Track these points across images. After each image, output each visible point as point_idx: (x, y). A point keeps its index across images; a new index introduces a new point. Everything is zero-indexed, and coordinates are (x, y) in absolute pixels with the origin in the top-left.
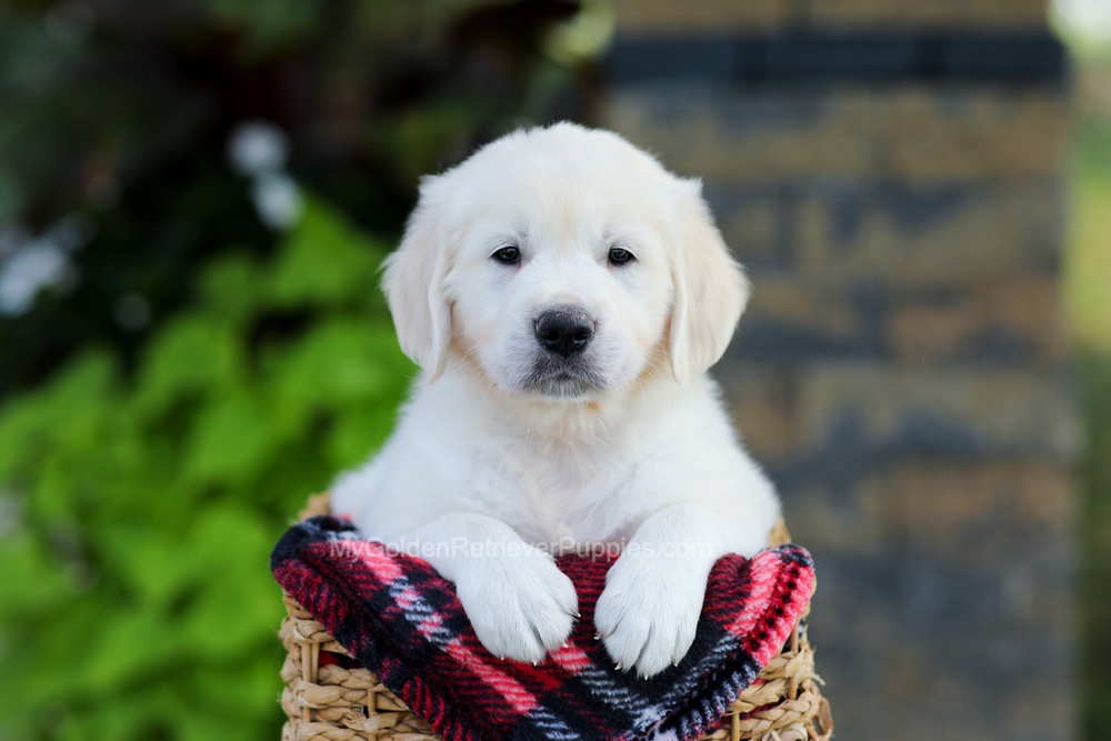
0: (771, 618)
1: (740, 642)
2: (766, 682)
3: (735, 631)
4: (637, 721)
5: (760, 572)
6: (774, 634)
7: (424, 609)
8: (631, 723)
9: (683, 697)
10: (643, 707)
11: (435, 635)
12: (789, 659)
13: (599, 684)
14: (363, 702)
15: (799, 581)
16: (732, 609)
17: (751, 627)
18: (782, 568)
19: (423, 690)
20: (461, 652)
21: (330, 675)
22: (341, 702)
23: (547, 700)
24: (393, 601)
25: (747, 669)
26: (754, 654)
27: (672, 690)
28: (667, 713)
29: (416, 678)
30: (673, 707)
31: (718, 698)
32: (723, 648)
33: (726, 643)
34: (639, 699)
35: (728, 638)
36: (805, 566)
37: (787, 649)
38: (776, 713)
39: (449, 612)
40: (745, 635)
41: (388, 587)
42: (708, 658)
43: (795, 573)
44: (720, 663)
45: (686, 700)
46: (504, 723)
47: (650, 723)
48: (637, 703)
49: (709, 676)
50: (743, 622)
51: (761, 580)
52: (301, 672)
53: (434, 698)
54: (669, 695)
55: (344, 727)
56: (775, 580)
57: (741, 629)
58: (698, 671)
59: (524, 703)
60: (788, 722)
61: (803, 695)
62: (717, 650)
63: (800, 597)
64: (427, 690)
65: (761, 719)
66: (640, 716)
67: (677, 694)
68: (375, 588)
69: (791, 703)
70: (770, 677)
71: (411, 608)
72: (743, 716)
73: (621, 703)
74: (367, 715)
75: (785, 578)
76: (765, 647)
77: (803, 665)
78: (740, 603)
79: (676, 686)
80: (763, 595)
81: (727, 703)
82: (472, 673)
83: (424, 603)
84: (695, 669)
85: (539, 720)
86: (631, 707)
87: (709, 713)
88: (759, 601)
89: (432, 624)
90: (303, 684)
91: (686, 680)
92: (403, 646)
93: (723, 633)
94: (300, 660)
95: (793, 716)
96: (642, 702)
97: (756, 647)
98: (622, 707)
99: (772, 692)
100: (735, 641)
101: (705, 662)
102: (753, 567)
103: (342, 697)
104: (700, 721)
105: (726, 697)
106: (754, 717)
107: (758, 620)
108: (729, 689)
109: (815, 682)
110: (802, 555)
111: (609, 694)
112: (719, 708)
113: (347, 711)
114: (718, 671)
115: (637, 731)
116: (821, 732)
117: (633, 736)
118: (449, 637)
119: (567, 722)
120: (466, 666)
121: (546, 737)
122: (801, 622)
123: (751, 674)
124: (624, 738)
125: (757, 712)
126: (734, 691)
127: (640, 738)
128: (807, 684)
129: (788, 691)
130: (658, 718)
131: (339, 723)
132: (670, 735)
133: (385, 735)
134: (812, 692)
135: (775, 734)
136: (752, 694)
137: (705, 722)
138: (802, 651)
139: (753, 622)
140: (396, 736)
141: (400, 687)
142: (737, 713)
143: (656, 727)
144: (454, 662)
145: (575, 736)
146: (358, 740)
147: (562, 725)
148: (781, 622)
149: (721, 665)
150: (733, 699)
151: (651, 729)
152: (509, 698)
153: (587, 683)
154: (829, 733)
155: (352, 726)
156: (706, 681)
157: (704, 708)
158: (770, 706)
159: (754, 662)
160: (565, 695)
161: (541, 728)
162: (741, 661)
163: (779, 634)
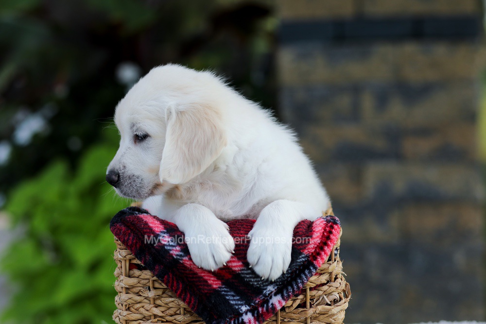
0: (321, 247)
1: (308, 257)
2: (321, 274)
3: (306, 252)
4: (265, 291)
5: (316, 227)
6: (323, 253)
8: (262, 292)
9: (285, 281)
10: (267, 285)
11: (177, 255)
12: (330, 264)
13: (248, 276)
14: (148, 284)
15: (333, 230)
17: (313, 251)
18: (326, 225)
20: (188, 263)
21: (134, 273)
22: (139, 285)
23: (226, 283)
25: (312, 268)
26: (315, 262)
28: (278, 288)
29: (170, 274)
30: (280, 285)
31: (299, 281)
32: (301, 260)
33: (302, 257)
34: (265, 282)
36: (336, 224)
37: (329, 260)
38: (325, 288)
39: (183, 245)
40: (310, 254)
41: (158, 235)
42: (295, 264)
43: (332, 227)
46: (207, 293)
47: (270, 292)
48: (265, 284)
49: (296, 271)
50: (309, 249)
51: (317, 230)
52: (122, 272)
53: (177, 282)
54: (278, 280)
55: (140, 295)
56: (323, 230)
57: (308, 251)
58: (291, 269)
59: (216, 284)
60: (331, 292)
61: (337, 280)
62: (299, 261)
63: (334, 237)
64: (175, 279)
65: (319, 290)
66: (266, 289)
67: (282, 279)
69: (332, 283)
70: (322, 272)
72: (311, 289)
73: (258, 284)
74: (149, 290)
75: (328, 229)
76: (319, 259)
77: (337, 267)
80: (318, 237)
81: (303, 283)
82: (193, 271)
85: (223, 291)
86: (262, 285)
87: (295, 287)
88: (316, 239)
89: (176, 251)
90: (122, 277)
91: (286, 274)
92: (164, 260)
93: (301, 254)
94: (121, 267)
95: (333, 289)
97: (315, 259)
98: (258, 286)
99: (324, 279)
100: (306, 256)
101: (293, 266)
102: (314, 225)
103: (139, 283)
104: (291, 290)
105: (302, 280)
106: (316, 290)
107: (316, 247)
108: (304, 277)
109: (342, 274)
110: (335, 220)
111: (252, 280)
112: (299, 285)
113: (141, 288)
114: (299, 269)
115: (265, 295)
116: (346, 297)
117: (263, 298)
118: (183, 256)
119: (235, 292)
120: (191, 269)
121: (225, 298)
122: (337, 249)
123: (314, 271)
124: (259, 299)
125: (317, 287)
126: (306, 278)
127: (266, 299)
128: (340, 276)
129: (331, 278)
130: (273, 290)
131: (138, 294)
132: (279, 297)
133: (157, 299)
134: (341, 279)
135: (325, 297)
136: (314, 280)
137: (293, 290)
138: (336, 261)
139: (313, 248)
140: (163, 299)
141: (163, 278)
142: (308, 287)
143: (273, 293)
144: (186, 267)
145: (238, 298)
146: (146, 301)
147: (232, 293)
148: (326, 248)
149: (300, 267)
150: (306, 281)
151: (271, 295)
152: (210, 282)
153: (243, 276)
154: (349, 298)
155: (144, 295)
156: (294, 274)
157: (293, 285)
158: (323, 285)
159: (315, 265)
160: (234, 281)
161: (223, 294)
162: (309, 265)
163: (325, 253)
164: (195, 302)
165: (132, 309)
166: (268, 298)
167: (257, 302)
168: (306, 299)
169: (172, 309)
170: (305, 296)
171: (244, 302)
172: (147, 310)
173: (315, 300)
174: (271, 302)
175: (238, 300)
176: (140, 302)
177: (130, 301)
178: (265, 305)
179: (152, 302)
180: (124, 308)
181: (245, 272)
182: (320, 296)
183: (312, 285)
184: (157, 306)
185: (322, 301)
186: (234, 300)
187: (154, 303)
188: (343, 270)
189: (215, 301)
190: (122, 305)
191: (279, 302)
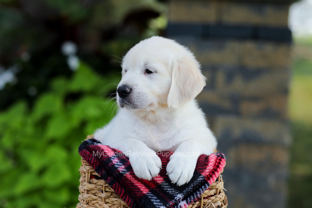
0: (213, 172)
1: (205, 178)
2: (211, 189)
3: (203, 174)
4: (176, 198)
5: (211, 159)
8: (174, 198)
9: (189, 192)
11: (122, 171)
12: (218, 183)
13: (166, 187)
14: (101, 189)
15: (221, 162)
16: (203, 169)
17: (208, 174)
18: (217, 158)
19: (118, 186)
20: (129, 176)
21: (93, 181)
22: (96, 189)
23: (151, 191)
24: (112, 162)
25: (206, 185)
26: (208, 181)
27: (185, 190)
28: (184, 196)
29: (117, 183)
30: (186, 194)
31: (198, 193)
32: (200, 179)
33: (201, 178)
35: (202, 176)
36: (223, 158)
37: (217, 180)
38: (213, 198)
39: (127, 165)
40: (206, 176)
41: (111, 158)
42: (196, 181)
43: (220, 160)
44: (199, 183)
46: (140, 196)
47: (179, 198)
48: (176, 193)
49: (196, 186)
50: (206, 172)
51: (211, 161)
52: (85, 180)
53: (121, 188)
54: (185, 191)
55: (96, 195)
56: (215, 161)
57: (205, 174)
58: (193, 185)
59: (145, 191)
60: (216, 200)
61: (220, 193)
62: (198, 179)
63: (221, 166)
64: (120, 186)
65: (209, 199)
66: (177, 196)
67: (187, 191)
68: (107, 158)
69: (217, 196)
71: (117, 164)
73: (172, 193)
74: (102, 192)
75: (218, 161)
76: (211, 180)
77: (221, 185)
78: (205, 167)
79: (187, 189)
80: (212, 165)
81: (200, 194)
82: (132, 182)
83: (120, 163)
85: (149, 196)
86: (174, 194)
87: (195, 196)
88: (210, 167)
89: (122, 168)
90: (85, 183)
91: (190, 187)
92: (114, 174)
93: (200, 175)
94: (85, 177)
95: (218, 199)
96: (177, 193)
97: (209, 179)
98: (172, 194)
99: (212, 192)
100: (203, 177)
101: (195, 183)
102: (209, 158)
103: (96, 187)
105: (200, 192)
106: (207, 199)
107: (210, 172)
108: (201, 190)
110: (222, 155)
111: (169, 190)
112: (198, 195)
113: (97, 191)
114: (198, 185)
115: (176, 200)
116: (225, 204)
117: (175, 202)
118: (126, 172)
119: (157, 197)
120: (130, 180)
121: (151, 201)
122: (221, 174)
123: (208, 187)
124: (172, 202)
125: (208, 197)
126: (203, 191)
127: (176, 202)
128: (222, 191)
129: (217, 192)
130: (181, 197)
131: (95, 194)
132: (185, 202)
133: (107, 198)
134: (223, 193)
135: (212, 204)
136: (207, 192)
137: (194, 199)
138: (221, 182)
139: (208, 172)
140: (110, 199)
141: (112, 185)
142: (203, 197)
143: (181, 199)
144: (127, 179)
145: (159, 201)
146: (99, 199)
147: (155, 198)
148: (216, 173)
150: (202, 193)
151: (179, 200)
152: (141, 189)
153: (163, 186)
154: (227, 205)
155: (98, 196)
156: (195, 188)
157: (194, 195)
158: (212, 196)
159: (208, 183)
160: (157, 189)
161: (150, 198)
162: (205, 183)
163: (215, 176)
164: (131, 202)
165: (90, 204)
166: (178, 202)
167: (170, 204)
168: (201, 205)
169: (116, 205)
170: (200, 202)
171: (162, 204)
172: (100, 205)
173: (206, 205)
174: (179, 204)
175: (159, 202)
176: (95, 200)
177: (89, 199)
178: (176, 207)
179: (103, 200)
180: (85, 202)
181: (165, 184)
182: (209, 203)
183: (205, 196)
184: (106, 203)
185: (211, 206)
186: (156, 202)
187: (105, 201)
189: (144, 202)
190: (84, 201)
191: (185, 205)
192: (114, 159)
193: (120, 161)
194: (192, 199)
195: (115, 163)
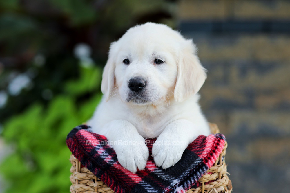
0: (211, 153)
1: (202, 160)
2: (212, 173)
3: (201, 157)
4: (172, 184)
5: (208, 140)
6: (212, 158)
7: (106, 154)
8: (170, 184)
9: (185, 176)
10: (173, 179)
11: (109, 162)
12: (219, 167)
13: (160, 174)
14: (93, 178)
15: (220, 143)
16: (201, 150)
17: (206, 156)
18: (215, 140)
19: (107, 177)
20: (118, 166)
21: (84, 170)
22: (87, 178)
23: (145, 179)
24: (97, 152)
25: (204, 168)
26: (206, 164)
27: (182, 175)
28: (180, 181)
29: (105, 173)
30: (182, 179)
31: (195, 177)
32: (197, 162)
33: (198, 160)
34: (172, 177)
35: (199, 159)
36: (222, 139)
37: (218, 164)
38: (215, 183)
39: (113, 155)
40: (204, 158)
41: (95, 148)
42: (193, 165)
43: (219, 141)
44: (196, 166)
45: (186, 177)
46: (132, 186)
47: (175, 184)
48: (172, 178)
49: (193, 170)
50: (203, 154)
51: (209, 142)
52: (75, 169)
53: (111, 179)
54: (181, 176)
55: (88, 186)
56: (213, 143)
57: (203, 156)
58: (190, 169)
59: (137, 180)
60: (219, 186)
61: (223, 178)
62: (195, 162)
63: (220, 147)
64: (108, 176)
65: (211, 184)
66: (172, 182)
67: (184, 176)
68: (91, 148)
69: (220, 180)
70: (214, 172)
71: (102, 154)
72: (205, 183)
74: (94, 182)
75: (216, 142)
76: (209, 162)
77: (223, 169)
78: (203, 148)
79: (183, 173)
80: (209, 146)
81: (198, 178)
82: (122, 171)
83: (106, 153)
84: (189, 168)
85: (142, 184)
86: (170, 180)
87: (193, 181)
88: (208, 148)
89: (109, 159)
90: (76, 173)
92: (100, 165)
93: (198, 157)
94: (75, 166)
95: (220, 184)
96: (173, 178)
97: (207, 162)
98: (167, 180)
99: (214, 177)
100: (201, 160)
101: (192, 166)
102: (207, 139)
103: (87, 177)
104: (190, 183)
105: (197, 176)
106: (209, 184)
107: (208, 154)
108: (199, 174)
109: (227, 174)
110: (222, 136)
111: (163, 176)
112: (195, 179)
113: (88, 181)
114: (196, 169)
115: (172, 186)
116: (229, 189)
117: (170, 188)
118: (114, 162)
119: (150, 185)
120: (120, 170)
121: (144, 189)
122: (223, 157)
123: (205, 170)
124: (168, 188)
126: (200, 174)
127: (172, 188)
128: (225, 175)
129: (219, 176)
130: (178, 182)
131: (86, 185)
132: (181, 188)
133: (99, 188)
134: (226, 177)
135: (215, 189)
136: (207, 177)
137: (191, 183)
138: (223, 165)
139: (206, 154)
140: (103, 188)
141: (100, 176)
142: (203, 182)
143: (177, 185)
144: (116, 169)
145: (153, 188)
146: (92, 189)
147: (149, 185)
148: (214, 154)
149: (196, 167)
150: (200, 177)
151: (176, 186)
152: (133, 179)
153: (156, 174)
154: (231, 190)
155: (90, 185)
156: (192, 172)
157: (191, 179)
158: (214, 181)
159: (206, 166)
160: (150, 177)
161: (143, 186)
162: (202, 165)
163: (214, 158)
164: (123, 192)
166: (174, 188)
167: (166, 191)
168: (202, 191)
170: (202, 188)
171: (157, 191)
173: (208, 191)
174: (176, 191)
175: (153, 190)
176: (87, 190)
177: (80, 190)
179: (96, 190)
181: (158, 171)
182: (211, 189)
183: (206, 181)
185: (213, 192)
186: (150, 190)
187: (97, 191)
188: (228, 171)
189: (137, 191)
190: (75, 192)
191: (181, 191)
192: (99, 149)
193: (106, 151)
194: (189, 184)
195: (101, 154)
